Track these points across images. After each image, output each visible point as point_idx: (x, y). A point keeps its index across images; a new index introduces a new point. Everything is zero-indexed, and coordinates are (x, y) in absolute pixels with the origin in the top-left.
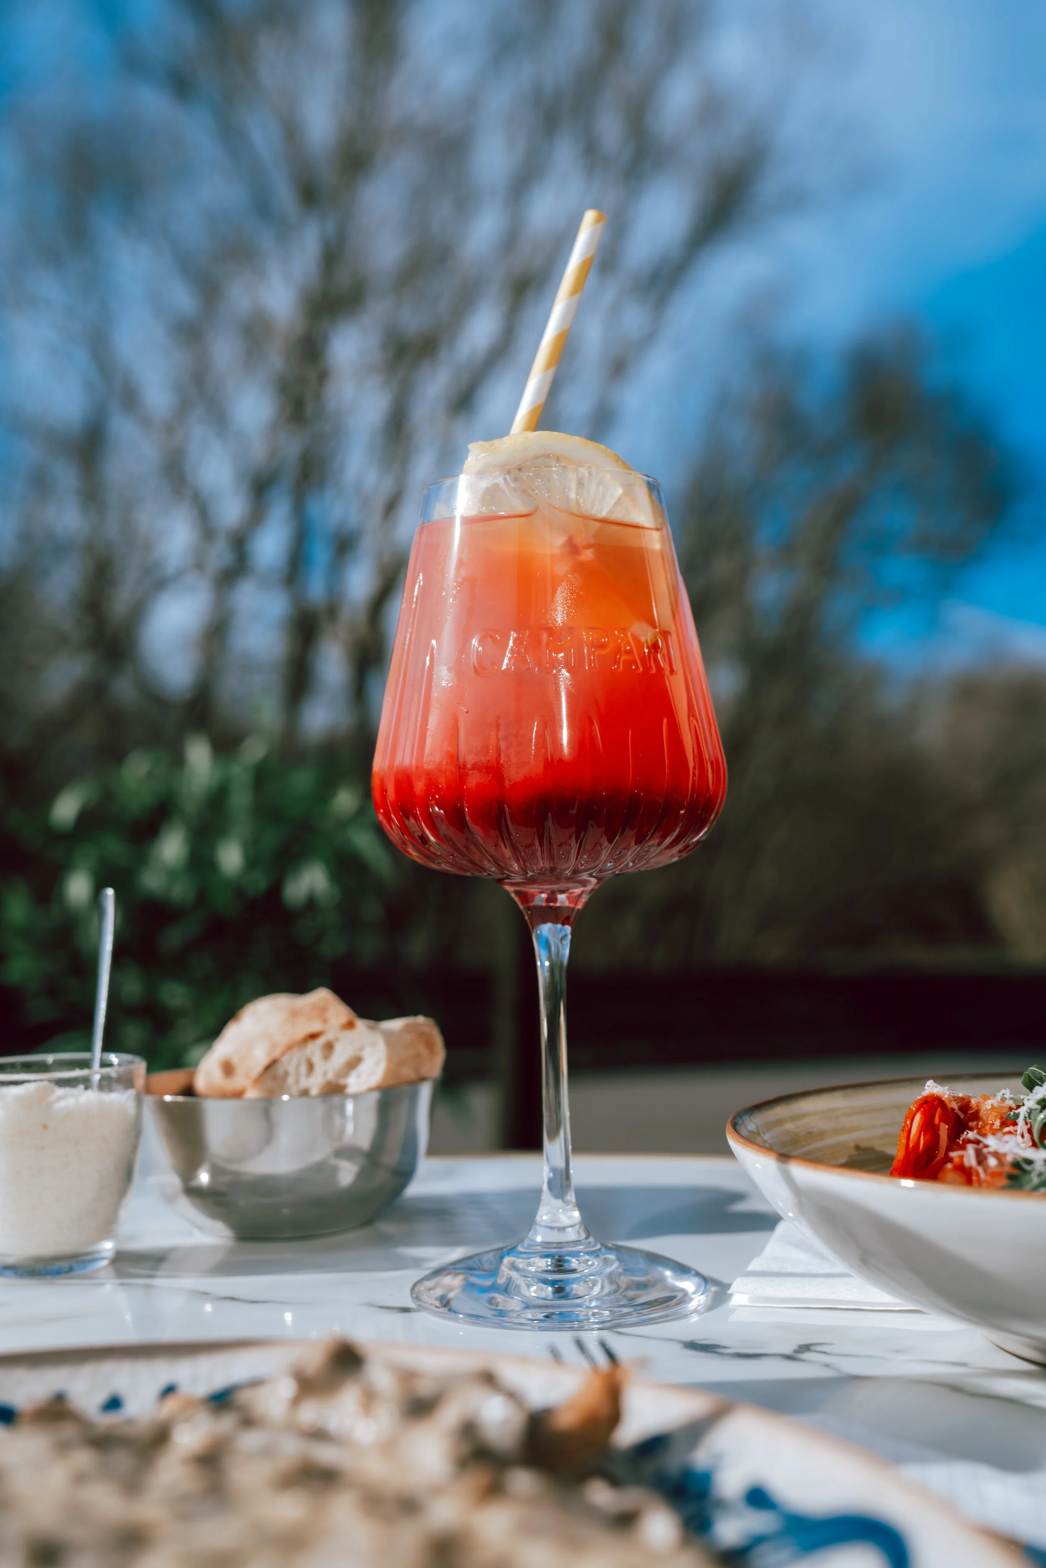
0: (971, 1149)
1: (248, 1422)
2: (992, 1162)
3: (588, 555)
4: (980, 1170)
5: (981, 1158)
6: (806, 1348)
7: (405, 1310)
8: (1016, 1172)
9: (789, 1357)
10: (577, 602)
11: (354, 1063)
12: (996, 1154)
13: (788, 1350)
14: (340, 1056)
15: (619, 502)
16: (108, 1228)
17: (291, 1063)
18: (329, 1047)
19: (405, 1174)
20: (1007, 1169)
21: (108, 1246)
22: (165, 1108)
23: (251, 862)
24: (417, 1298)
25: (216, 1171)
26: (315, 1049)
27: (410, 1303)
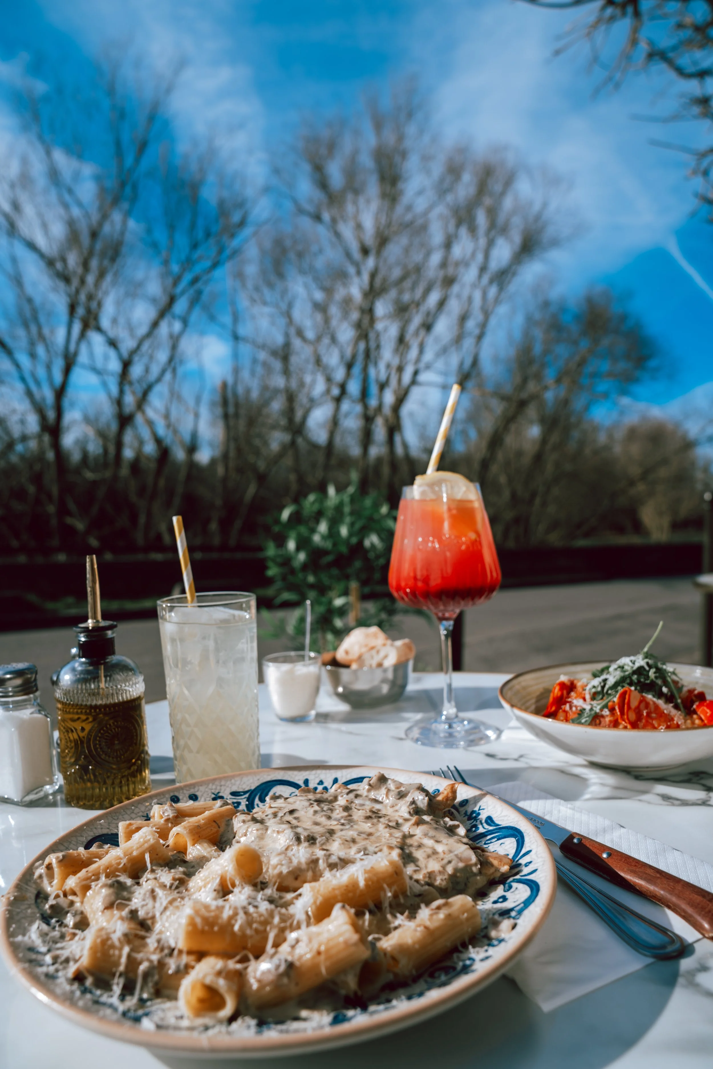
0: (568, 705)
1: (357, 796)
2: (574, 709)
3: (454, 512)
4: (570, 712)
5: (571, 708)
6: (521, 756)
7: (401, 739)
8: (580, 712)
9: (516, 760)
10: (452, 526)
11: (386, 657)
12: (576, 707)
13: (516, 756)
14: (382, 654)
15: (465, 492)
16: (313, 705)
17: (366, 657)
18: (378, 652)
19: (404, 686)
20: (578, 712)
21: (313, 713)
22: (329, 671)
23: (351, 534)
24: (406, 735)
25: (344, 688)
26: (374, 652)
27: (403, 736)
